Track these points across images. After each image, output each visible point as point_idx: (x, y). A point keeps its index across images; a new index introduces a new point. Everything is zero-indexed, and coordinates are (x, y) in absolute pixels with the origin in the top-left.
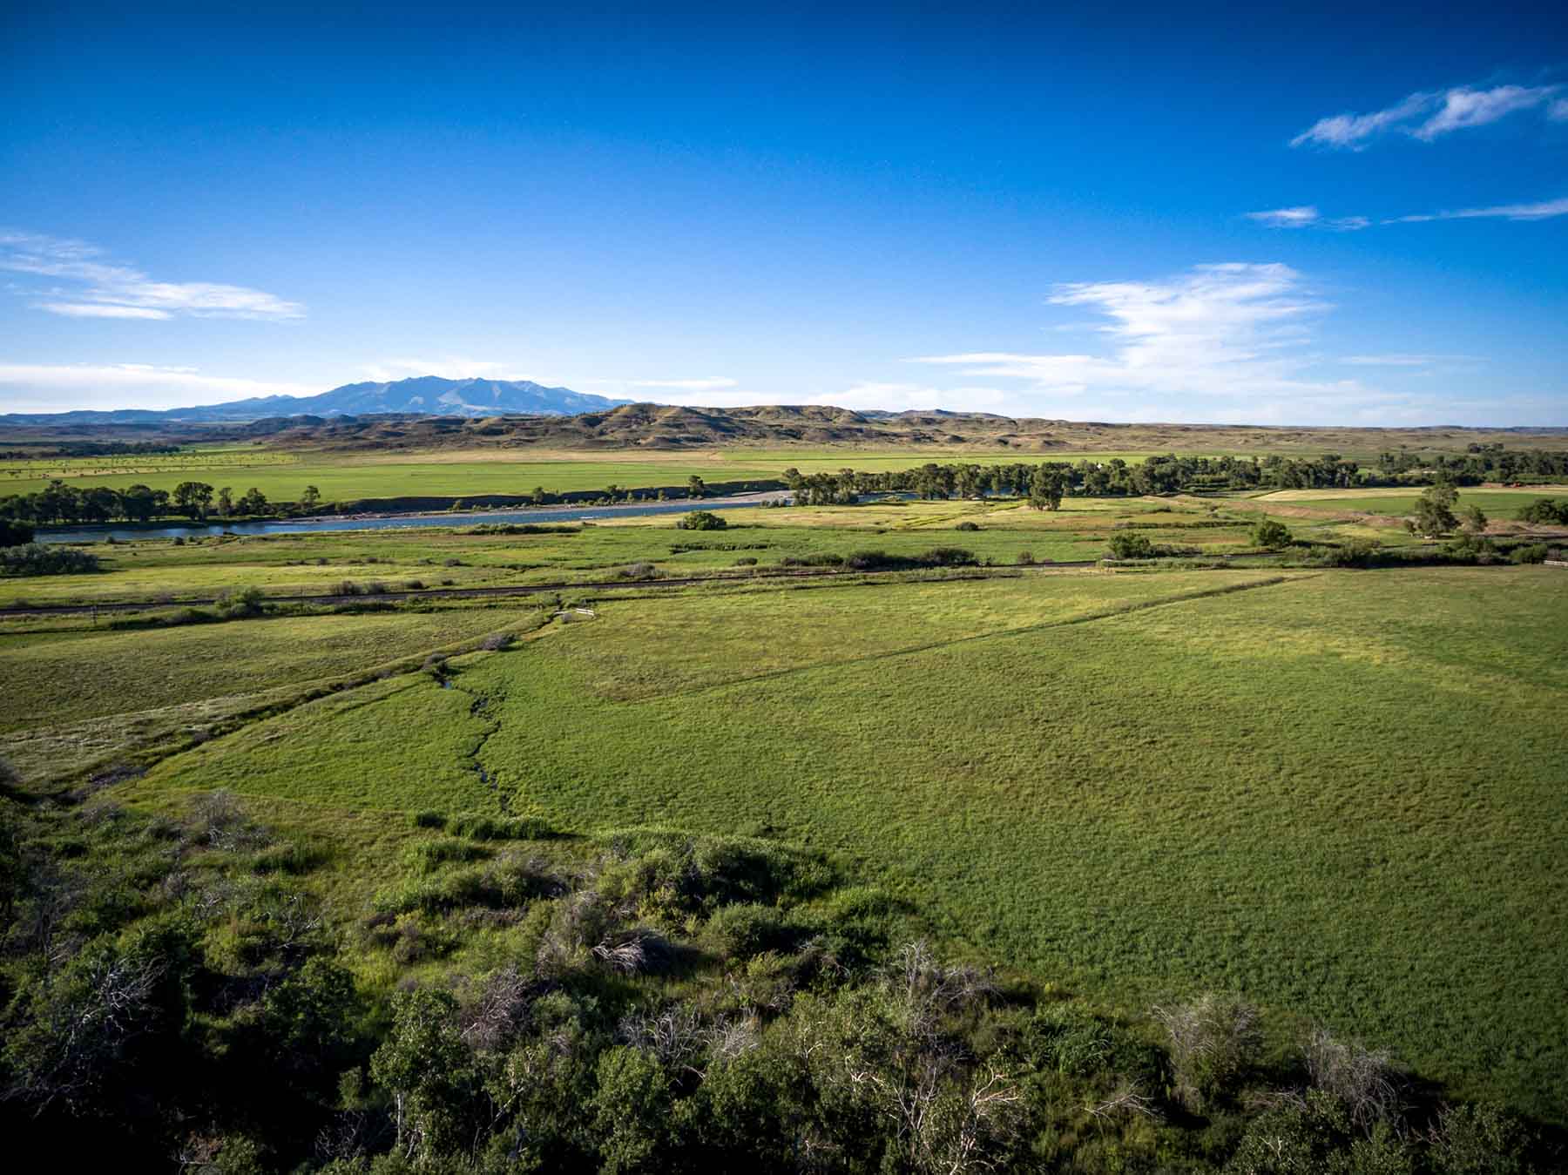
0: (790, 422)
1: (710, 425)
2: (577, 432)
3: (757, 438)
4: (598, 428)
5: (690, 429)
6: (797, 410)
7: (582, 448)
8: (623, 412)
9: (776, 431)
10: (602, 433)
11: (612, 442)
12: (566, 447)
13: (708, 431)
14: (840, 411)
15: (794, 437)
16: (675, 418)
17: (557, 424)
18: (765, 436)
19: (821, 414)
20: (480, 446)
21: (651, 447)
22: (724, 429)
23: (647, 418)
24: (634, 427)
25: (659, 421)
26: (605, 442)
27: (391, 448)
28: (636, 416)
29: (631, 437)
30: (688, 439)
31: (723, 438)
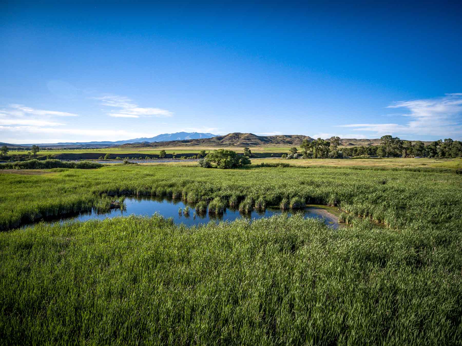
0: (289, 139)
1: (260, 139)
2: (214, 142)
3: (277, 143)
4: (221, 141)
5: (253, 141)
6: (290, 136)
7: (214, 146)
8: (230, 135)
9: (283, 142)
10: (222, 142)
11: (226, 144)
12: (208, 146)
13: (259, 141)
14: (305, 137)
15: (290, 143)
16: (248, 137)
17: (208, 139)
18: (279, 143)
19: (298, 137)
20: (180, 146)
21: (238, 146)
22: (265, 141)
23: (238, 137)
24: (234, 140)
25: (242, 138)
26: (222, 144)
27: (153, 146)
28: (234, 137)
29: (231, 143)
30: (251, 144)
31: (264, 143)
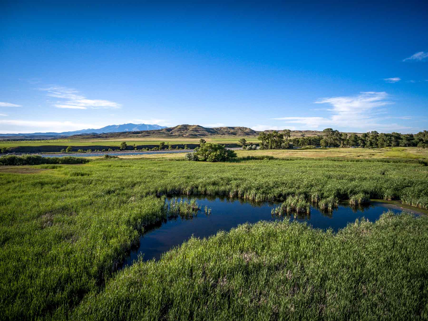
0: (232, 131)
1: (207, 131)
2: (164, 133)
3: (222, 135)
4: (170, 132)
5: (200, 132)
6: (233, 128)
7: (164, 137)
8: (179, 127)
9: (228, 133)
10: (172, 133)
11: (174, 136)
12: (159, 137)
13: (206, 133)
14: (246, 128)
15: (234, 134)
16: (195, 129)
17: (158, 131)
18: (224, 134)
19: (240, 129)
20: (131, 137)
21: (187, 137)
22: (211, 132)
23: (187, 129)
24: (182, 131)
25: (190, 129)
26: (172, 135)
27: (103, 138)
28: (183, 128)
29: (181, 134)
30: (199, 135)
31: (211, 135)
